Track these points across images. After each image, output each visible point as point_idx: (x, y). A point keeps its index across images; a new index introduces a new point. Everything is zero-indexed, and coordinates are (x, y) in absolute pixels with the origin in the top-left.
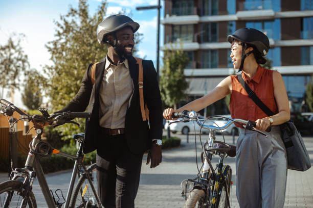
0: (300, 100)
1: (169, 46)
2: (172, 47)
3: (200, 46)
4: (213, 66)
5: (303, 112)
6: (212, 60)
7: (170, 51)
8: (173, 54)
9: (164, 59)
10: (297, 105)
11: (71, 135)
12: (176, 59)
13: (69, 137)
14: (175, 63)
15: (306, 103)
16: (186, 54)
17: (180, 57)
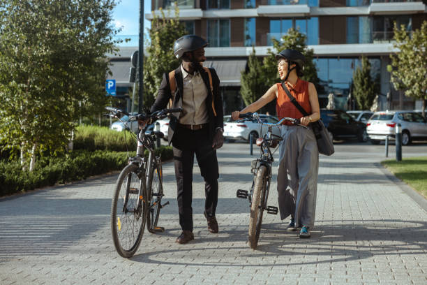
0: (346, 92)
1: (159, 13)
2: (163, 13)
3: (204, 14)
4: (223, 44)
5: (348, 110)
6: (222, 35)
7: (161, 21)
8: (165, 25)
9: (151, 31)
10: (341, 100)
11: (11, 144)
12: (169, 32)
13: (9, 146)
14: (168, 38)
15: (352, 97)
16: (184, 25)
17: (175, 29)
